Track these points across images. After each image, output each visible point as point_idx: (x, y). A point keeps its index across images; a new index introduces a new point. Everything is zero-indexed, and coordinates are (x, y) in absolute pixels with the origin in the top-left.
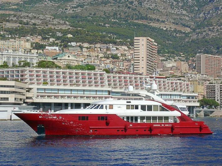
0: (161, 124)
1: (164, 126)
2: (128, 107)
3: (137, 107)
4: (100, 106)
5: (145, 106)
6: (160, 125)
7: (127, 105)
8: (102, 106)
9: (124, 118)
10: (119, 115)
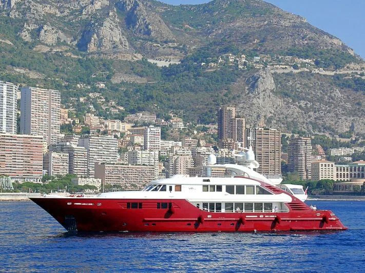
0: (258, 215)
1: (264, 217)
2: (206, 188)
3: (219, 188)
4: (162, 186)
5: (233, 186)
6: (256, 216)
7: (204, 186)
8: (165, 186)
9: (198, 205)
10: (190, 201)
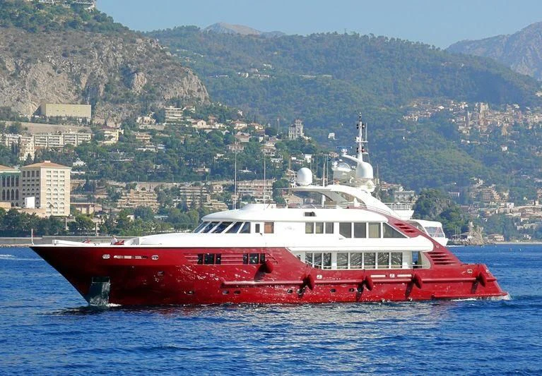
0: (388, 273)
1: (396, 277)
2: (310, 228)
3: (330, 228)
4: (243, 225)
5: (350, 224)
6: (384, 276)
7: (307, 223)
8: (248, 223)
9: (299, 256)
10: (292, 250)
